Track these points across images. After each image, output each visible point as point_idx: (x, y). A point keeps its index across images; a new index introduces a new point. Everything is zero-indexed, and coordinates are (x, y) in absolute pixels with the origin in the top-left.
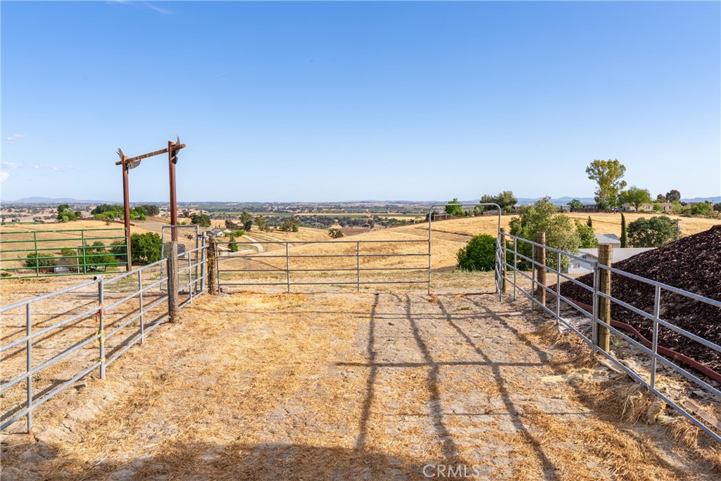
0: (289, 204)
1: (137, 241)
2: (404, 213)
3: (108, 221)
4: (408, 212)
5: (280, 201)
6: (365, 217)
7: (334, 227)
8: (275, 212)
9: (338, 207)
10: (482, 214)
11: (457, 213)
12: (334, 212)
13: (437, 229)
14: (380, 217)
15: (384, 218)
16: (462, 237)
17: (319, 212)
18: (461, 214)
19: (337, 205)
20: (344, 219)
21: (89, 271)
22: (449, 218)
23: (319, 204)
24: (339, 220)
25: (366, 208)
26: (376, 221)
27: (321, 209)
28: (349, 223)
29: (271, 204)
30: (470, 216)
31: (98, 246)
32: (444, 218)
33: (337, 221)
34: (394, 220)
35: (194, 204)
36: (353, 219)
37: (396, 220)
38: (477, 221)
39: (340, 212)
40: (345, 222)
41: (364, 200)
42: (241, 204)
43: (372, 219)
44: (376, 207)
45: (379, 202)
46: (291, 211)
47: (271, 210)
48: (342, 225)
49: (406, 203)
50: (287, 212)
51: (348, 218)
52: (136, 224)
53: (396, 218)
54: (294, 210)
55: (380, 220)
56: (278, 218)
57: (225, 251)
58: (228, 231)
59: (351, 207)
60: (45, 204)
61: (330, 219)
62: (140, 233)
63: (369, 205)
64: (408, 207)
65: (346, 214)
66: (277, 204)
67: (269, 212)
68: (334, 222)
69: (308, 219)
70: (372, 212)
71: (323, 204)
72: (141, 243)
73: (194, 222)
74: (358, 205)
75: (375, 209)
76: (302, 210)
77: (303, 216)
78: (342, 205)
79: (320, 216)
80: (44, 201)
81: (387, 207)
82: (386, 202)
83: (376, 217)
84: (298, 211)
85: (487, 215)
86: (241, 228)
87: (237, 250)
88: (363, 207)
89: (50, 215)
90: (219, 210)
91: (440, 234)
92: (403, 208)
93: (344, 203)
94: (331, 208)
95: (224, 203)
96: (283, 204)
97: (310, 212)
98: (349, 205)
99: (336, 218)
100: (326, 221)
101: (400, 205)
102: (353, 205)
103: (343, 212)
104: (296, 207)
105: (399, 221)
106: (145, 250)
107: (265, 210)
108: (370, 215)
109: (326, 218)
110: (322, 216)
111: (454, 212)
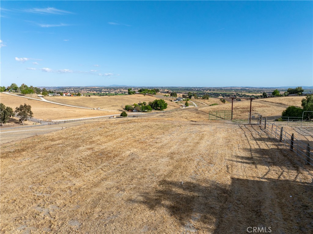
0: (201, 88)
1: (157, 102)
2: (249, 92)
3: (144, 94)
4: (251, 92)
5: (198, 87)
6: (233, 93)
7: (220, 97)
8: (196, 91)
9: (221, 89)
10: (288, 96)
11: (277, 95)
12: (219, 91)
13: (269, 101)
14: (239, 93)
15: (241, 94)
16: (280, 105)
17: (214, 91)
18: (279, 95)
19: (221, 88)
20: (224, 94)
21: (143, 112)
22: (274, 97)
23: (213, 88)
24: (222, 95)
25: (233, 90)
26: (237, 95)
27: (214, 90)
28: (226, 96)
29: (194, 88)
30: (283, 96)
31: (144, 103)
32: (272, 97)
33: (221, 95)
34: (245, 95)
35: (166, 87)
36: (228, 94)
37: (246, 95)
38: (286, 99)
39: (222, 91)
40: (224, 95)
41: (231, 86)
42: (183, 88)
43: (235, 94)
44: (237, 89)
45: (238, 87)
46: (203, 91)
47: (195, 90)
48: (223, 96)
49: (250, 87)
50: (201, 91)
51: (226, 94)
52: (153, 96)
53: (246, 94)
54: (204, 90)
55: (239, 95)
56: (198, 93)
57: (184, 106)
58: (184, 99)
59: (227, 89)
60: (117, 87)
61: (218, 94)
62: (158, 99)
63: (234, 88)
64: (251, 89)
65: (225, 92)
66: (197, 88)
67: (194, 91)
68: (220, 95)
69: (209, 94)
70: (235, 91)
71: (215, 88)
72: (158, 102)
73: (171, 95)
74: (229, 88)
75: (236, 90)
76: (207, 90)
77: (207, 93)
78: (223, 88)
79: (214, 93)
80: (117, 86)
81: (242, 89)
82: (241, 87)
83: (237, 93)
84: (205, 90)
85: (290, 96)
86: (188, 98)
87: (188, 106)
88: (231, 89)
89: (120, 91)
90: (175, 90)
91: (271, 103)
92: (248, 90)
93: (223, 87)
94: (219, 90)
95: (177, 87)
96: (199, 88)
97: (210, 91)
98: (226, 88)
99: (221, 94)
100: (217, 95)
101: (247, 89)
102: (227, 88)
103: (223, 91)
104: (204, 89)
105: (247, 95)
106: (160, 105)
107: (192, 90)
108: (234, 93)
109: (217, 93)
110: (215, 93)
111: (276, 95)
